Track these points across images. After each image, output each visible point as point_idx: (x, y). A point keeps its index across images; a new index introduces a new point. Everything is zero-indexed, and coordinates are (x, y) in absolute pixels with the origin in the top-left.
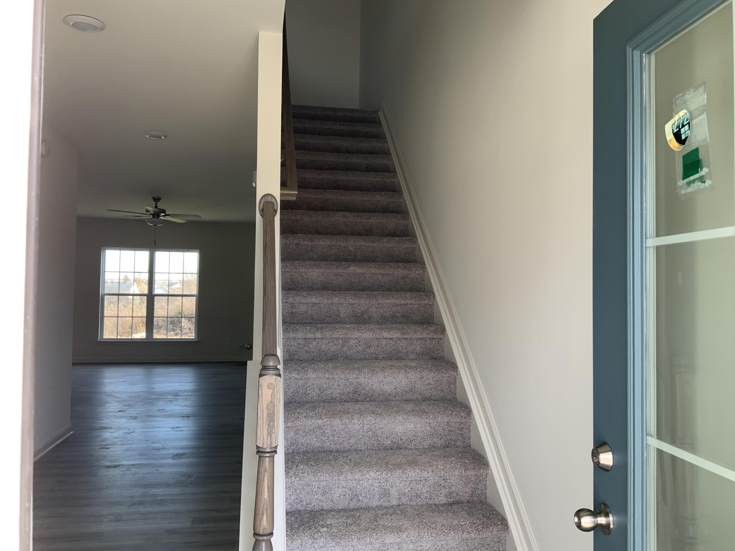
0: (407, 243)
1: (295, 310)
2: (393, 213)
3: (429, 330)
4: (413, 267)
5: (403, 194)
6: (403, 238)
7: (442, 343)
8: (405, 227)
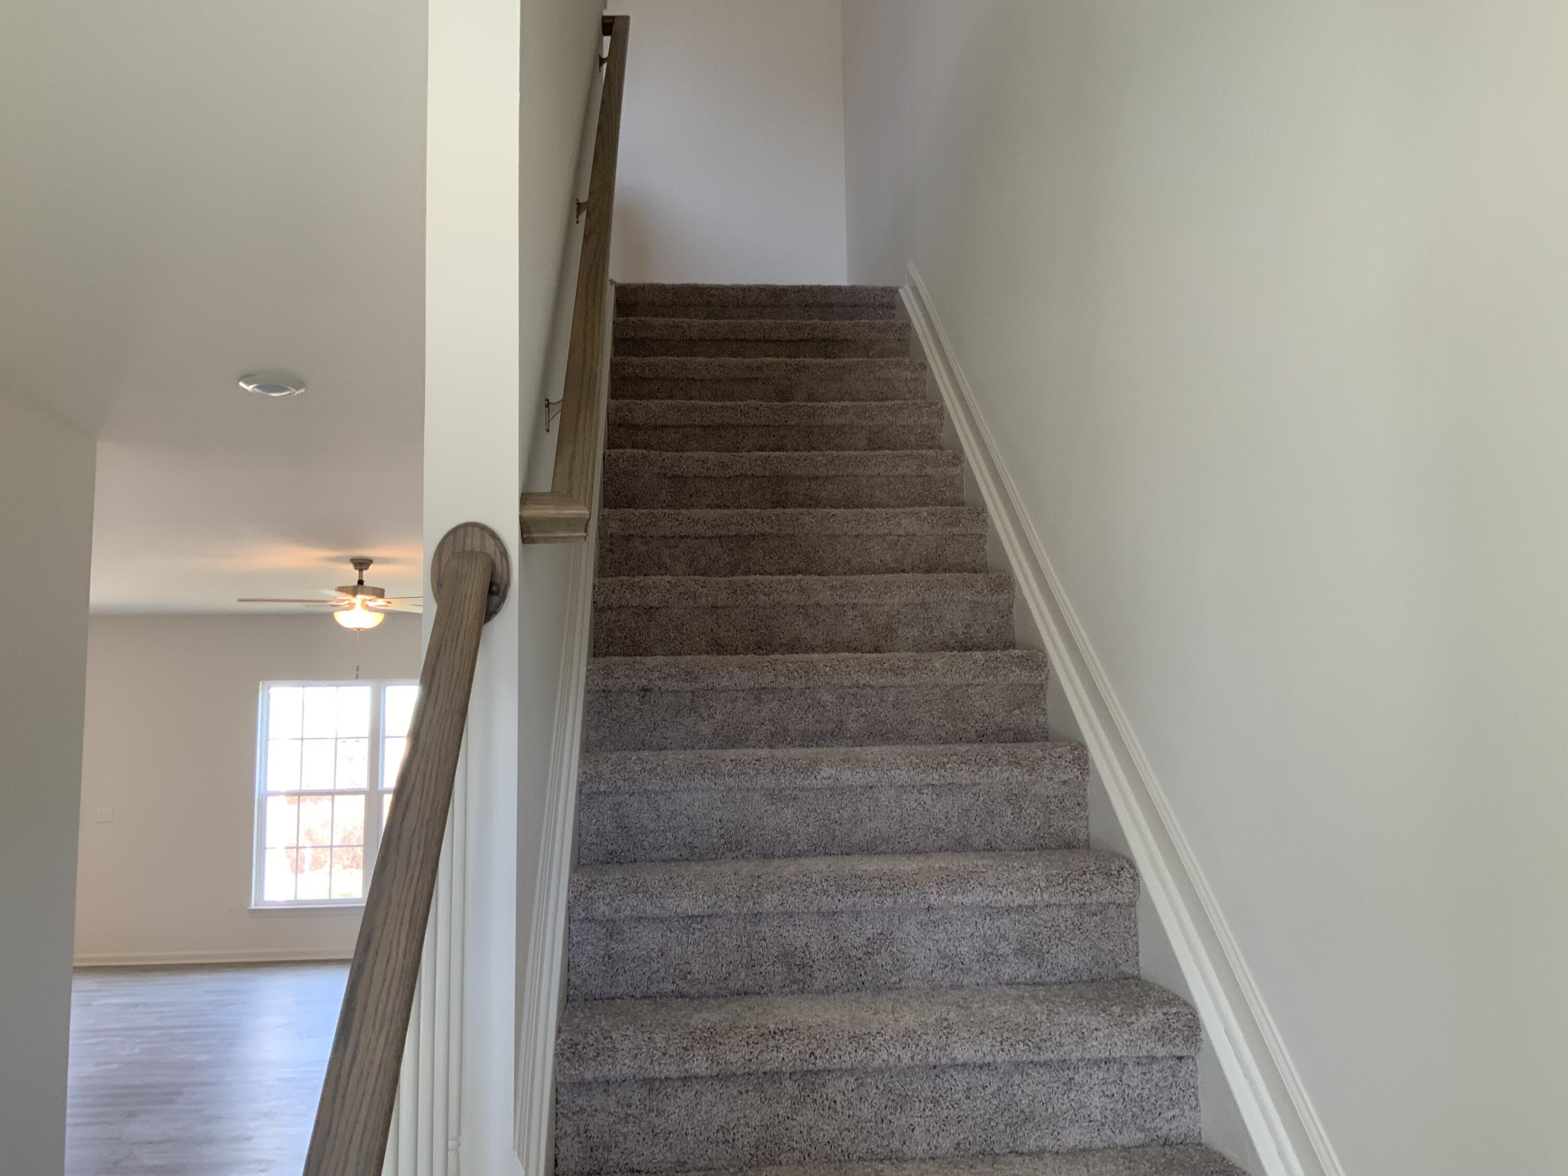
0: (1014, 671)
1: (621, 947)
2: (960, 572)
3: (1135, 1027)
4: (1045, 758)
5: (987, 512)
6: (999, 655)
7: (1188, 1076)
8: (1001, 614)
